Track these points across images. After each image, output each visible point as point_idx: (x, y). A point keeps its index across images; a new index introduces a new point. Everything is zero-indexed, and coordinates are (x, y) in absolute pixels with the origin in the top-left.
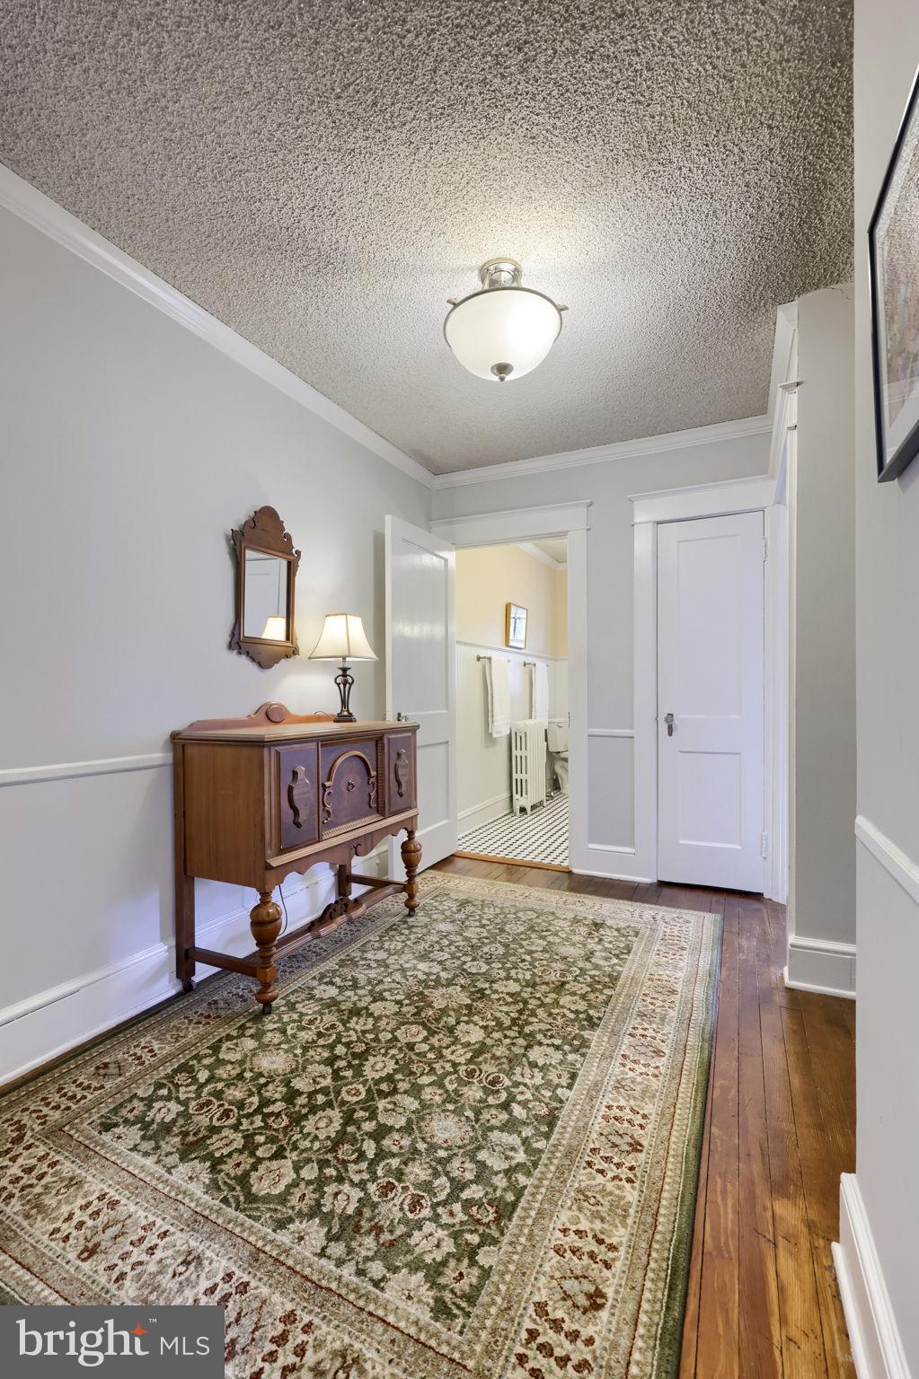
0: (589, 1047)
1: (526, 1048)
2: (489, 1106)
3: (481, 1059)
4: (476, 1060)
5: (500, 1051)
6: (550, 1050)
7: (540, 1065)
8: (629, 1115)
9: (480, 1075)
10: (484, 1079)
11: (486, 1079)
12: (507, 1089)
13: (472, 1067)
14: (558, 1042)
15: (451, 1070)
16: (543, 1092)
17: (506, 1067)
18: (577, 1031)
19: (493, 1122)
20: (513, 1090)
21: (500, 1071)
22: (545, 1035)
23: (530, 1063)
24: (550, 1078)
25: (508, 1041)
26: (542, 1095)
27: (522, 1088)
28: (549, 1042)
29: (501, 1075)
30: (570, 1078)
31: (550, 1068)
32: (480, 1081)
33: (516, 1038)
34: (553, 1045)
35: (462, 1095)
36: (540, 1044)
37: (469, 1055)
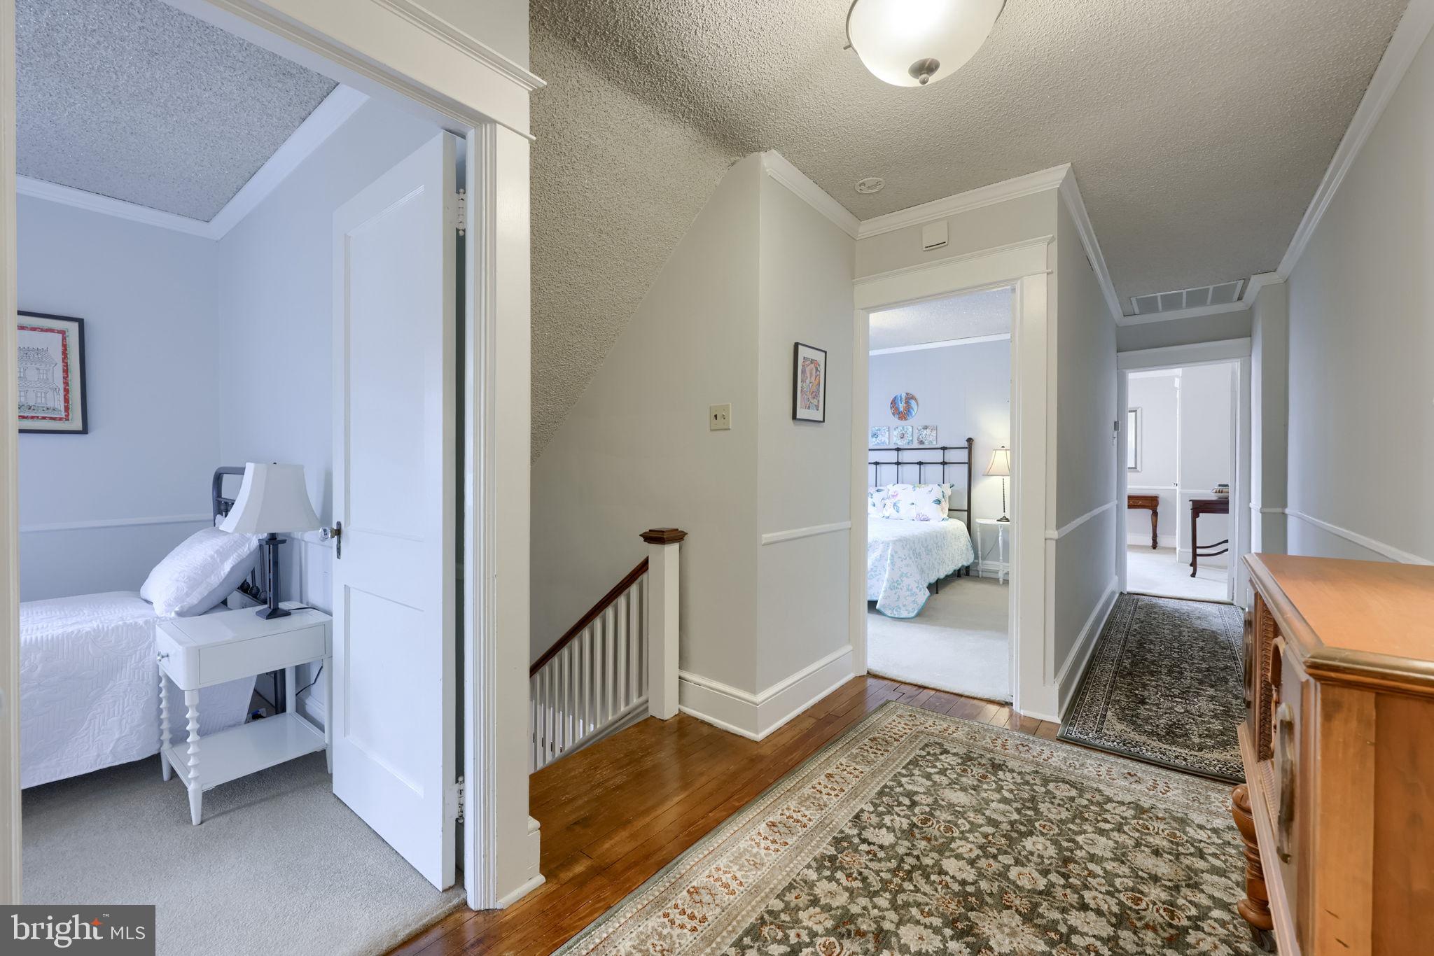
0: (834, 838)
1: (896, 844)
2: (928, 805)
3: (941, 840)
4: (945, 840)
5: (923, 844)
6: (872, 839)
7: (884, 829)
8: (825, 791)
9: (940, 827)
10: (935, 823)
11: (933, 824)
12: (915, 815)
13: (948, 835)
14: (864, 847)
15: (967, 835)
16: (885, 810)
17: (916, 831)
18: (839, 856)
19: (923, 797)
20: (909, 813)
21: (922, 828)
22: (875, 855)
23: (894, 831)
24: (877, 818)
25: (915, 853)
26: (885, 808)
27: (902, 814)
28: (872, 847)
29: (920, 825)
30: (860, 816)
31: (876, 825)
32: (938, 822)
33: (907, 854)
34: (869, 844)
35: (952, 814)
36: (881, 847)
37: (953, 845)
